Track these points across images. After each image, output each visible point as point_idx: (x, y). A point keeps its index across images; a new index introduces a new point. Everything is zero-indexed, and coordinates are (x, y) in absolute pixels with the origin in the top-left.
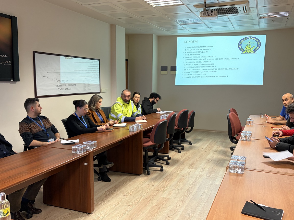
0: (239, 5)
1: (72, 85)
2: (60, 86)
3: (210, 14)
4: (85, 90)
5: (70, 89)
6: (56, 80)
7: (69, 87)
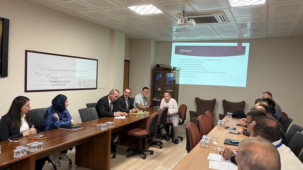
0: (216, 15)
1: (67, 81)
2: (54, 82)
3: (187, 22)
4: (81, 86)
5: (65, 85)
6: (49, 77)
7: (63, 83)
